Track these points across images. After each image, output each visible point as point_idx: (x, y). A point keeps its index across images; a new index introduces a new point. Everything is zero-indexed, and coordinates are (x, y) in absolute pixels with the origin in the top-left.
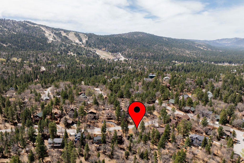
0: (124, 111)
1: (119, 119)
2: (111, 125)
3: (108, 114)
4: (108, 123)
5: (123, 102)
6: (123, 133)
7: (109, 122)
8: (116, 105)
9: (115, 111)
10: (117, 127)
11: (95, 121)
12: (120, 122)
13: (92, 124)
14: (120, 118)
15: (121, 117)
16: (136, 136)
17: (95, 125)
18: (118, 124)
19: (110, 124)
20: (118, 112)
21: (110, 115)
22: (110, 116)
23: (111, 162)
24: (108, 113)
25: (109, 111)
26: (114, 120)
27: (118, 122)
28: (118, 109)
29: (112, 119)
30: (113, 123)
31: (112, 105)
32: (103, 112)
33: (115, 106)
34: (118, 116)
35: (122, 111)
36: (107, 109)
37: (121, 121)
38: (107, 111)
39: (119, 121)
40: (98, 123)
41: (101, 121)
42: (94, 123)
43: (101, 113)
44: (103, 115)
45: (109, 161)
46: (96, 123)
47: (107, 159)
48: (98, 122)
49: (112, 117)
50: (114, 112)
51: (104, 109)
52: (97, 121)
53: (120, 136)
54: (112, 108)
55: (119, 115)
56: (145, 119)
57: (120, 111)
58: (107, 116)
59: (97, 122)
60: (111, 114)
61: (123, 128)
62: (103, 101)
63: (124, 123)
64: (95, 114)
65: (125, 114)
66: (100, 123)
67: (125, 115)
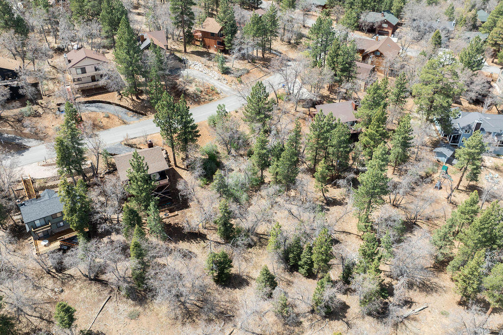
0: (155, 46)
1: (140, 85)
2: (105, 121)
3: (84, 71)
4: (87, 113)
5: (139, 14)
6: (169, 150)
7: (92, 108)
8: (114, 25)
9: (111, 51)
10: (137, 121)
11: (24, 109)
12: (144, 97)
13: (9, 129)
14: (144, 79)
15: (145, 74)
16: (233, 152)
17: (27, 131)
18: (141, 110)
19: (102, 115)
20: (128, 53)
21: (94, 73)
22: (93, 79)
23: (143, 319)
24: (81, 64)
25: (81, 54)
26: (116, 94)
27: (138, 98)
28: (128, 41)
29: (103, 90)
30: (112, 107)
31: (95, 27)
32: (59, 60)
33: (107, 28)
34: (131, 75)
35: (147, 48)
36: (75, 47)
37: (147, 93)
38: (75, 56)
39: (138, 93)
40: (40, 116)
41: (53, 105)
42: (19, 121)
43: (47, 68)
44: (60, 76)
45: (134, 316)
46: (27, 122)
47: (116, 310)
48: (40, 111)
49: (102, 82)
50: (110, 55)
51: (60, 51)
52: (35, 107)
53: (163, 174)
54: (98, 40)
55: (135, 68)
56: (248, 72)
57: (138, 51)
58: (79, 80)
59: (37, 115)
60: (96, 69)
61: (168, 130)
62: (48, 11)
63: (169, 105)
64: (13, 75)
65: (161, 61)
66: (50, 116)
67: (163, 66)
